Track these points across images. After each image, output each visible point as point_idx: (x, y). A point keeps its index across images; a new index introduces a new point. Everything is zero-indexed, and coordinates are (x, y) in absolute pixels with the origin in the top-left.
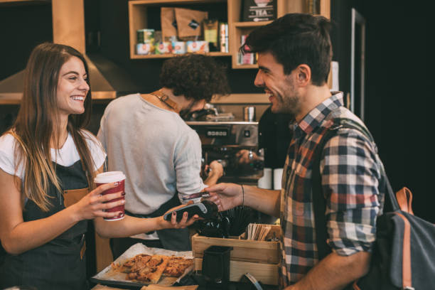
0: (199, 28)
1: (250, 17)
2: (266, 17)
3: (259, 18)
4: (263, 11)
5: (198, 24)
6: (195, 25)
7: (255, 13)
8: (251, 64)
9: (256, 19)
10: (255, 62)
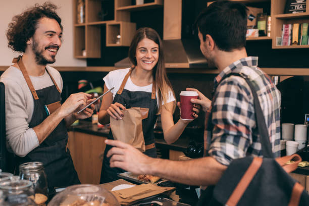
0: (254, 20)
1: (290, 10)
2: (301, 11)
3: (296, 11)
4: (300, 6)
5: (255, 17)
6: (252, 18)
7: (294, 7)
8: (288, 46)
9: (295, 14)
10: (292, 44)
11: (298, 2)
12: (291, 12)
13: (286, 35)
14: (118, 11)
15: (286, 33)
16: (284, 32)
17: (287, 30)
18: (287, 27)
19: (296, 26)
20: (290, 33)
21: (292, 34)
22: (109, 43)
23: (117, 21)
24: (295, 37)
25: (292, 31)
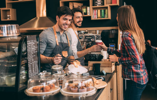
2: (101, 5)
4: (100, 3)
7: (97, 3)
8: (96, 19)
9: (98, 6)
10: (98, 18)
11: (99, 1)
12: (96, 6)
13: (95, 14)
14: (7, 3)
15: (95, 13)
16: (94, 13)
17: (95, 12)
18: (95, 11)
19: (99, 11)
20: (96, 13)
21: (97, 14)
22: (2, 19)
23: (8, 8)
24: (99, 15)
25: (97, 13)
